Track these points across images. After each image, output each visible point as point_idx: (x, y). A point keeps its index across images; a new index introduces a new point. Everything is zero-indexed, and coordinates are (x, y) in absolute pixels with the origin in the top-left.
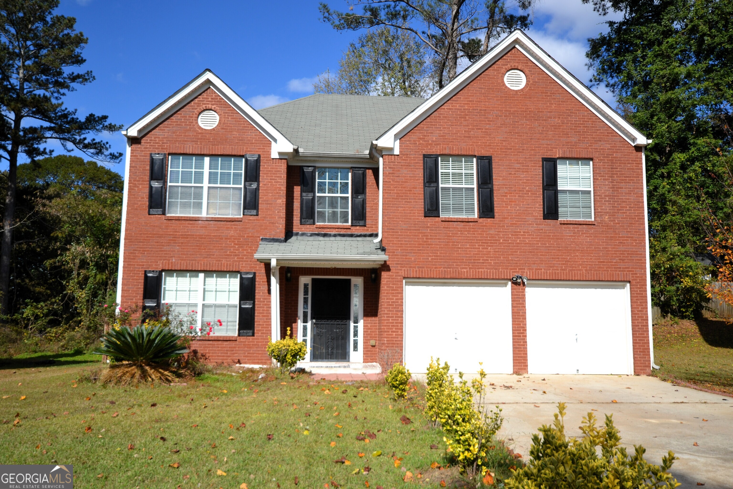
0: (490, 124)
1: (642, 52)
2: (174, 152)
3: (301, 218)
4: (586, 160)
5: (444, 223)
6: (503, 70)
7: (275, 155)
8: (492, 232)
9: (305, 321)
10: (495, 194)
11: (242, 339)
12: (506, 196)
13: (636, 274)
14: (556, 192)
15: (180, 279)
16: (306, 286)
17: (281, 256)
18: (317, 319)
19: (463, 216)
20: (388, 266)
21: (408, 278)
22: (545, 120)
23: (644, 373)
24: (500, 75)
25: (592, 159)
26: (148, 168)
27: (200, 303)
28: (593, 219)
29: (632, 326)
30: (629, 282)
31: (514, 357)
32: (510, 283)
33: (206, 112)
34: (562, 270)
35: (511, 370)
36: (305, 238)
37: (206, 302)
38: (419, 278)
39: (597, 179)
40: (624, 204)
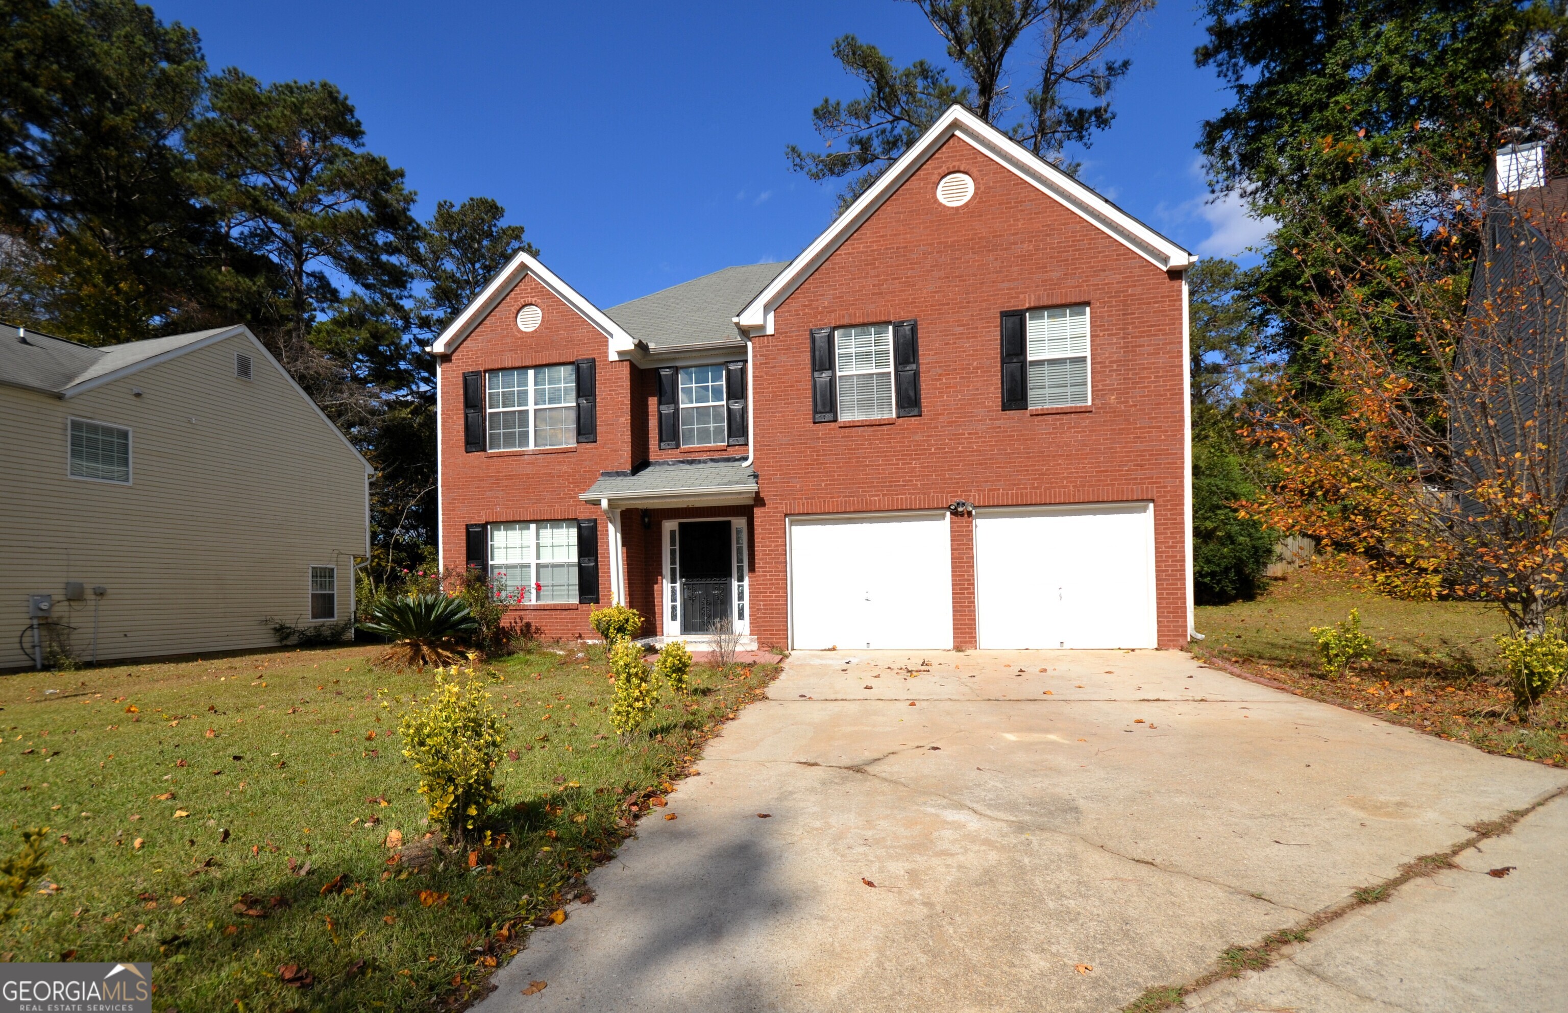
0: (913, 269)
1: (1291, 127)
2: (490, 367)
3: (661, 440)
4: (1078, 306)
5: (843, 430)
6: (935, 177)
7: (613, 357)
8: (918, 437)
9: (673, 581)
10: (923, 378)
11: (585, 607)
12: (940, 380)
13: (1165, 487)
14: (1023, 364)
15: (509, 532)
16: (672, 533)
17: (614, 494)
18: (687, 577)
19: (876, 416)
20: (763, 500)
21: (791, 515)
22: (1006, 249)
23: (1175, 647)
24: (930, 186)
25: (1088, 304)
26: (462, 392)
27: (533, 562)
28: (1090, 403)
29: (1157, 571)
30: (1153, 501)
31: (954, 624)
32: (948, 514)
33: (526, 309)
34: (1034, 488)
35: (949, 643)
36: (667, 468)
37: (542, 561)
38: (808, 514)
39: (1098, 336)
40: (1145, 373)
